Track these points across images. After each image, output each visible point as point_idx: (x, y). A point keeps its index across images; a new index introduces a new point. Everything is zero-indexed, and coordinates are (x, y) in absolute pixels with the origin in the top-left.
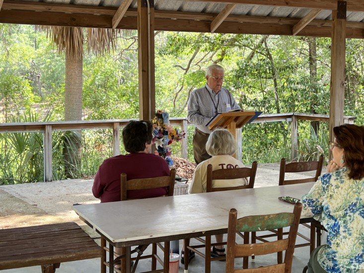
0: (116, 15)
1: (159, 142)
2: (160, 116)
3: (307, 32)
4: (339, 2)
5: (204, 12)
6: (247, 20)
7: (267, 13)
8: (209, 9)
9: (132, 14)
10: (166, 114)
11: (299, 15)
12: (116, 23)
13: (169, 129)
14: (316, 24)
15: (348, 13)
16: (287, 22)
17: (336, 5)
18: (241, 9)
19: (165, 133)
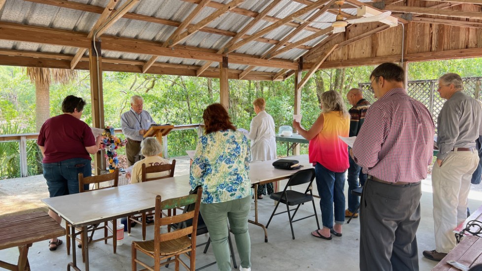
0: (73, 60)
1: (108, 148)
2: (108, 130)
3: (205, 74)
4: (224, 58)
5: (137, 60)
6: (167, 66)
7: (179, 62)
8: (141, 58)
9: (86, 59)
10: (112, 129)
11: (200, 64)
12: (74, 65)
13: (115, 138)
14: (211, 70)
15: (229, 64)
16: (193, 68)
17: (221, 59)
18: (163, 59)
19: (112, 142)
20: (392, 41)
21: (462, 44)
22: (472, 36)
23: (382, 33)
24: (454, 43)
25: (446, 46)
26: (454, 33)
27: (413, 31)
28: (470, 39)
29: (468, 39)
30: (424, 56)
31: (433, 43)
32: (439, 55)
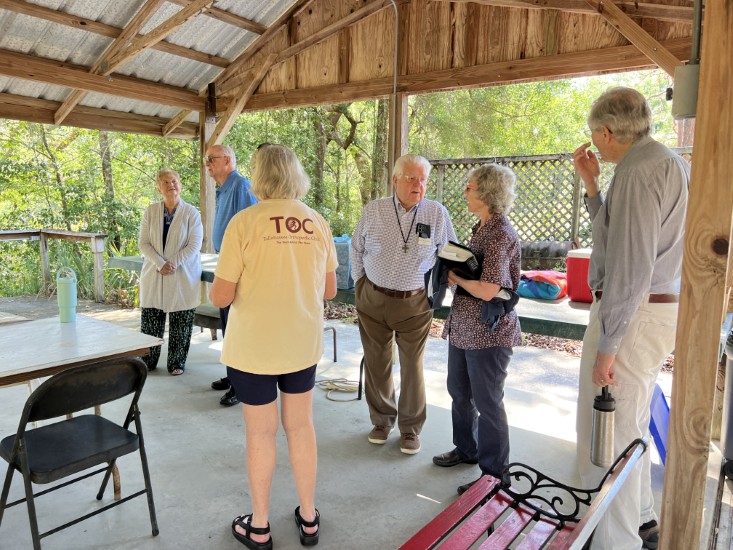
20: (379, 45)
21: (512, 51)
22: (533, 29)
23: (360, 28)
24: (498, 47)
25: (480, 54)
26: (497, 22)
27: (418, 21)
28: (529, 37)
29: (526, 38)
30: (439, 79)
31: (456, 49)
32: (467, 76)
